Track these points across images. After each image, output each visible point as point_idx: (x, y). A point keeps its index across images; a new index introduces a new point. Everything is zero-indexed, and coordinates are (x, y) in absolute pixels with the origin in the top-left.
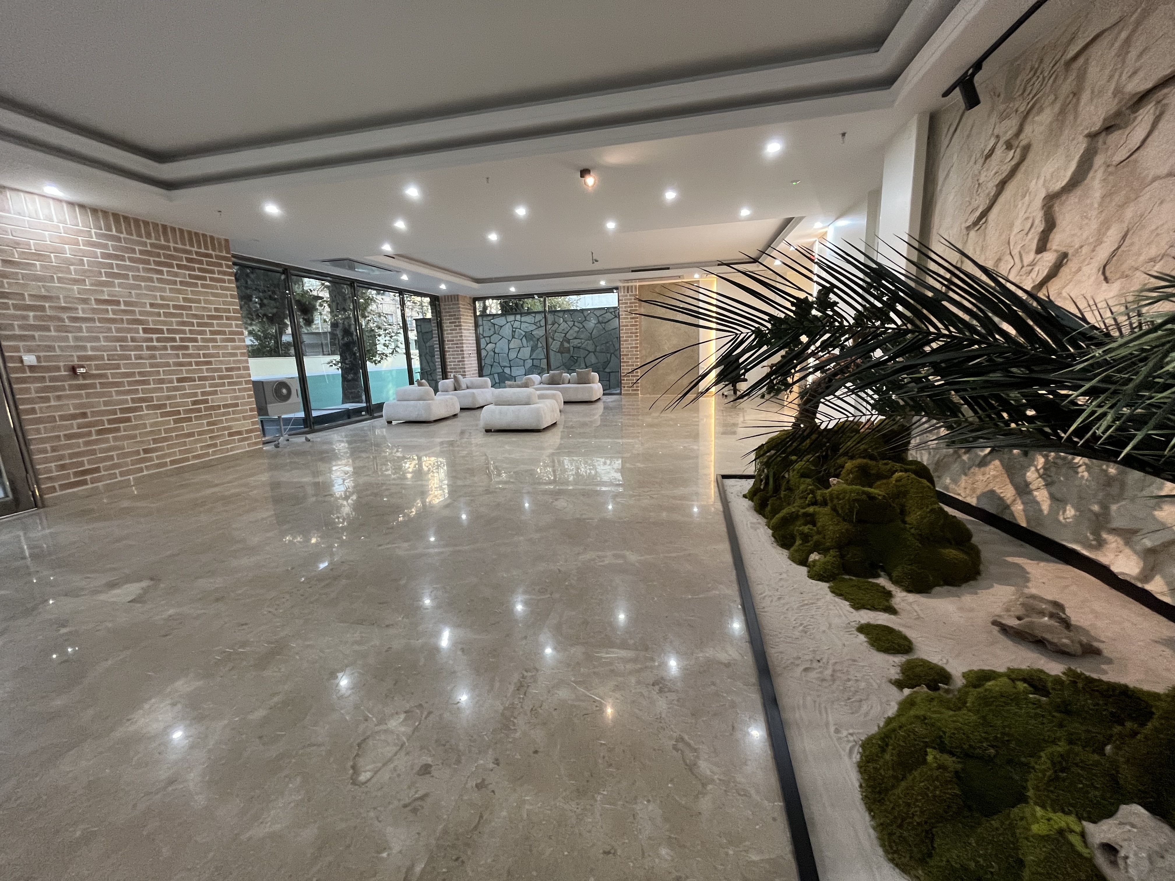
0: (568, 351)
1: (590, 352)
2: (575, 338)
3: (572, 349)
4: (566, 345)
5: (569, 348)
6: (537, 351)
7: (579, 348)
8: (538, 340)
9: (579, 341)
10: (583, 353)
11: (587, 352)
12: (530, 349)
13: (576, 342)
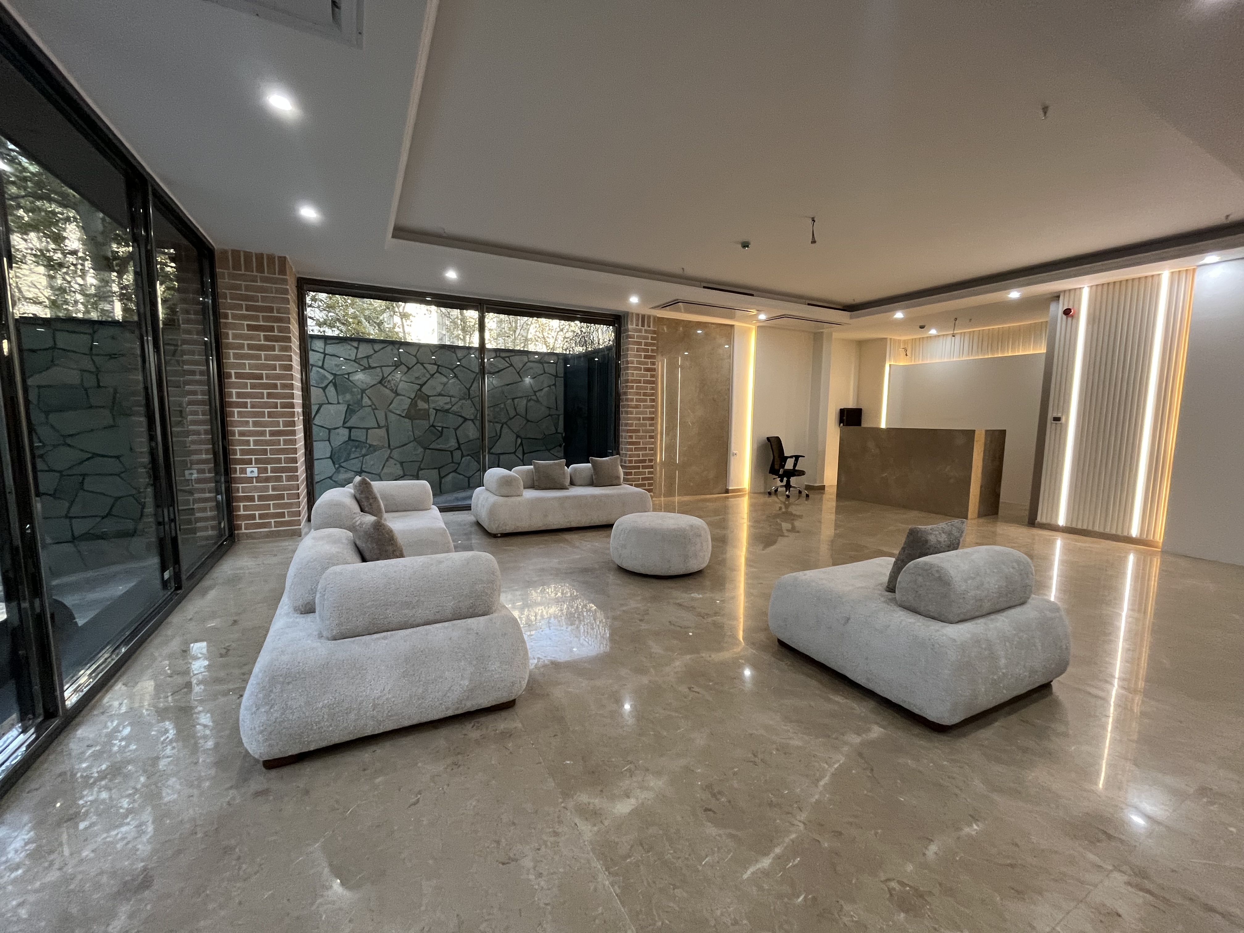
0: (426, 415)
1: (466, 419)
2: (440, 395)
3: (432, 412)
4: (422, 405)
5: (428, 410)
6: (360, 413)
7: (447, 411)
8: (363, 391)
9: (448, 399)
10: (452, 421)
11: (460, 420)
12: (343, 408)
13: (441, 402)
